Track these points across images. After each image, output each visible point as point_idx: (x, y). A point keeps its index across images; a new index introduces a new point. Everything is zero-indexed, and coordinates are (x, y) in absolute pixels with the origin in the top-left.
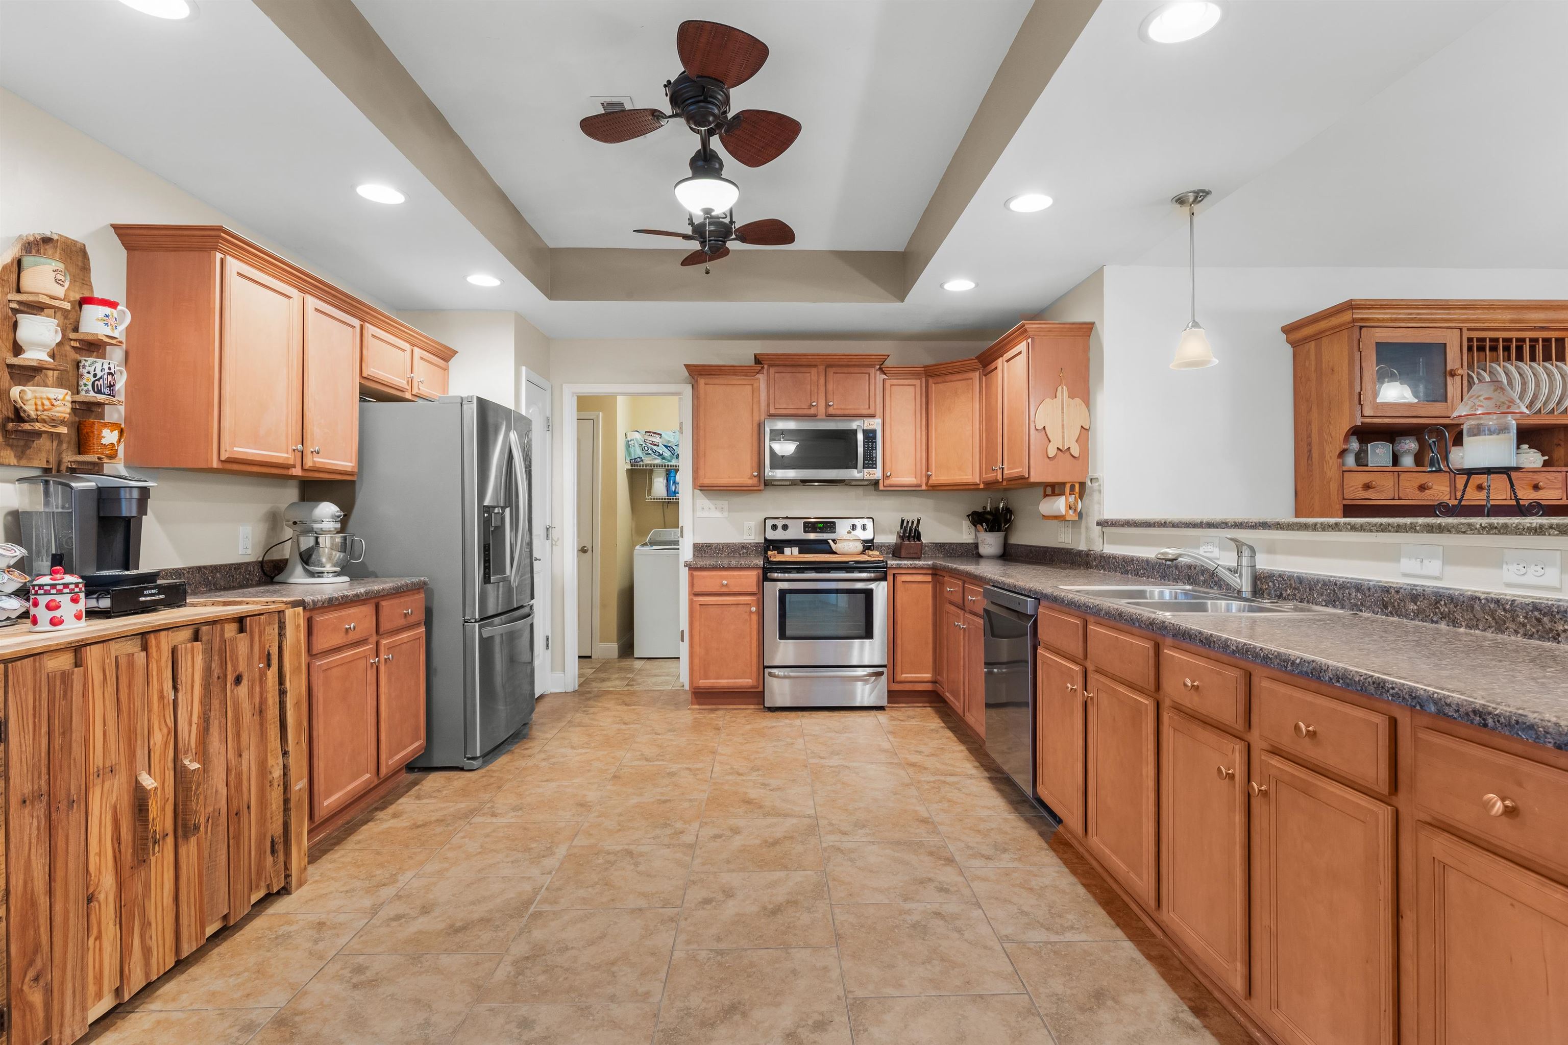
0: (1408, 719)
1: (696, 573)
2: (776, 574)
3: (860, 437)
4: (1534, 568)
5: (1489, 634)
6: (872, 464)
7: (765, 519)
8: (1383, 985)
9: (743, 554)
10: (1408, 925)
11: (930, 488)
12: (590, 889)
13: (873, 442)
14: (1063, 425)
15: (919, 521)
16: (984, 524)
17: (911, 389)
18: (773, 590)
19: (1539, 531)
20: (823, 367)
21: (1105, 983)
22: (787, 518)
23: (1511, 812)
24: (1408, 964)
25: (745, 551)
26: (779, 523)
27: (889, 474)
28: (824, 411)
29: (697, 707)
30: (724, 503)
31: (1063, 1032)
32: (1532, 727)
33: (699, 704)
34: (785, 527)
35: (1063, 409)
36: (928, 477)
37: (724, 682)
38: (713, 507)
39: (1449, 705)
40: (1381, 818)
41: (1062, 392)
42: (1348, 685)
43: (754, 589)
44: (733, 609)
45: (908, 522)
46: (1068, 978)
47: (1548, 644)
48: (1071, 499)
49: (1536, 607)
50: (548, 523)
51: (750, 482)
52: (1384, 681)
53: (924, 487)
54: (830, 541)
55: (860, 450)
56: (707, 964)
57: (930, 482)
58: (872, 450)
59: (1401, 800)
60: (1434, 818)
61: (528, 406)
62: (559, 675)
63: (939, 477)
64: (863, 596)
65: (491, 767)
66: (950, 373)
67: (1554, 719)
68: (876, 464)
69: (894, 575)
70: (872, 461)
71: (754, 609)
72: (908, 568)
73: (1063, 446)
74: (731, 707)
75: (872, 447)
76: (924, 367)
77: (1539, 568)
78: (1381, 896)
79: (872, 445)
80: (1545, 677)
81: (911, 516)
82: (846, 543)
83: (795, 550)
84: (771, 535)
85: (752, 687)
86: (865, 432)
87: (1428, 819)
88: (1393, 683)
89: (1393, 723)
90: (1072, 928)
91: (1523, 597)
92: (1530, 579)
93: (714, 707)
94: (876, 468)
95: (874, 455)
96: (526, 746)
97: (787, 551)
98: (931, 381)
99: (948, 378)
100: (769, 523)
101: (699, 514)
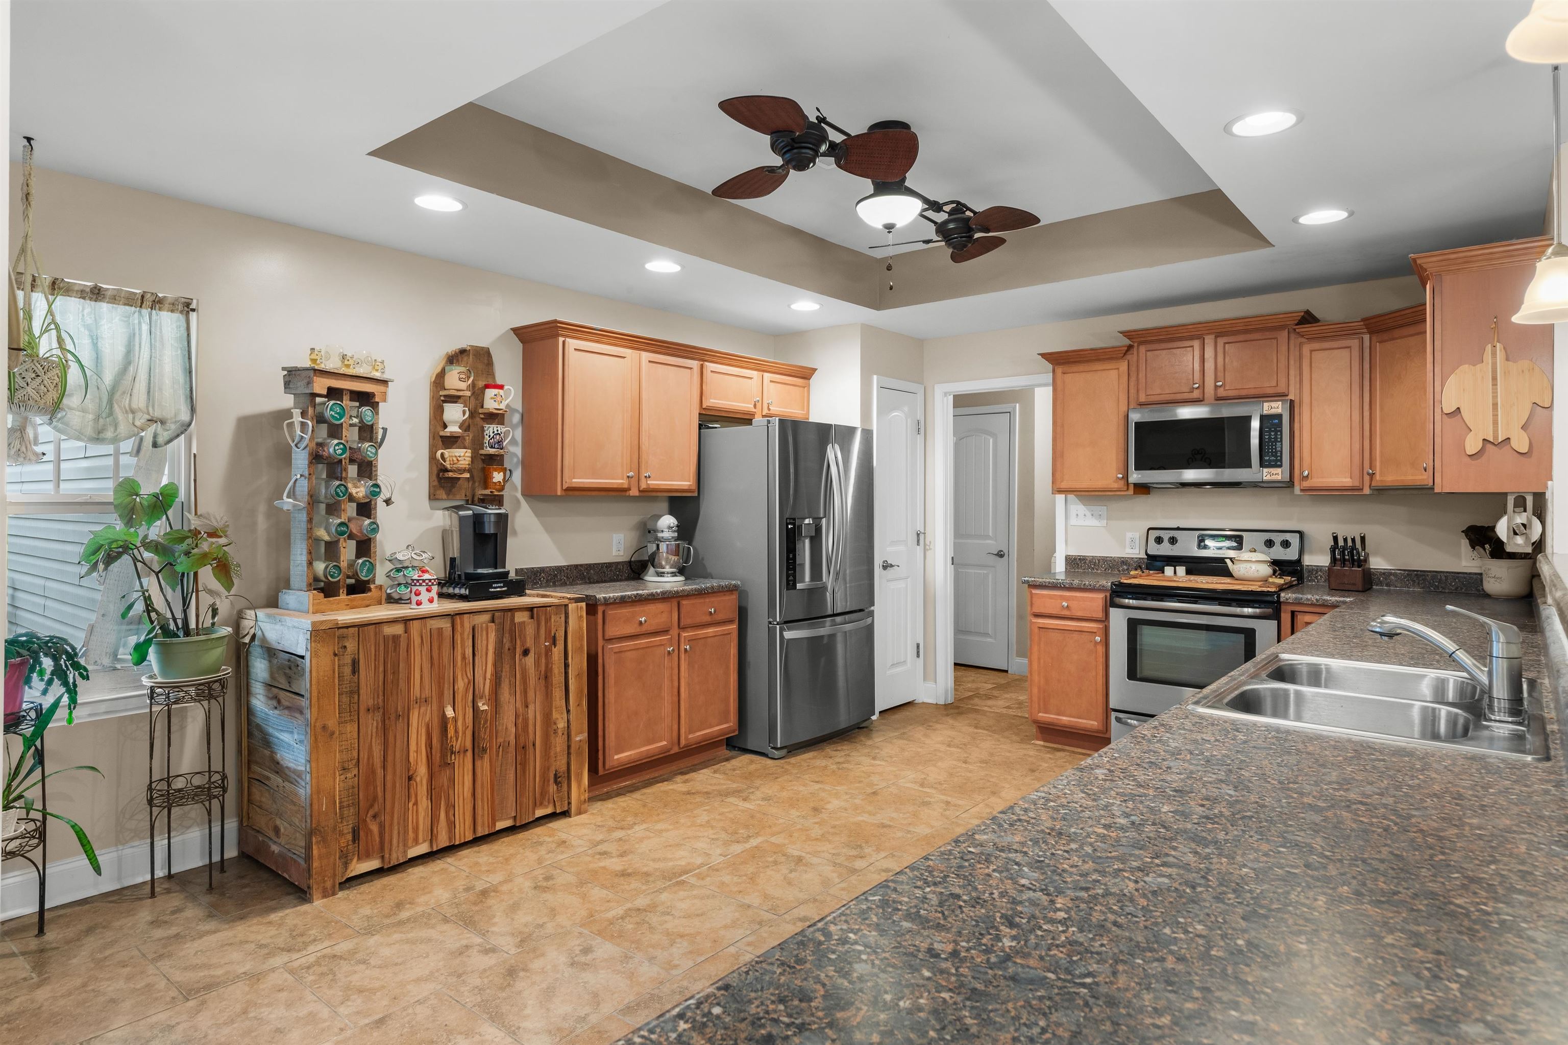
1: (1034, 591)
2: (1127, 601)
3: (1255, 424)
6: (1277, 461)
7: (1150, 529)
9: (1123, 570)
11: (1375, 492)
13: (1276, 432)
15: (1363, 539)
16: (1487, 546)
17: (1345, 353)
18: (1118, 620)
20: (1213, 336)
22: (1178, 529)
25: (1125, 567)
26: (1166, 535)
27: (1306, 473)
28: (1212, 392)
29: (1041, 743)
30: (1102, 509)
33: (1044, 741)
34: (1173, 541)
36: (1372, 476)
37: (1065, 719)
38: (1088, 514)
41: (1494, 354)
43: (1100, 615)
44: (1075, 635)
51: (1115, 486)
53: (1367, 491)
54: (1228, 561)
55: (1255, 441)
57: (1373, 484)
58: (1276, 441)
61: (881, 414)
62: (930, 685)
63: (1389, 477)
64: (1241, 638)
66: (1401, 326)
68: (1281, 461)
69: (1293, 613)
70: (1276, 456)
71: (1098, 639)
72: (1313, 605)
73: (1496, 437)
74: (1080, 750)
75: (1276, 438)
76: (1363, 320)
79: (1276, 435)
81: (1348, 530)
82: (1248, 565)
83: (1181, 570)
84: (1154, 550)
85: (1098, 732)
86: (1263, 418)
93: (1060, 746)
94: (1280, 466)
95: (1279, 449)
97: (1169, 571)
98: (1374, 338)
99: (1397, 333)
100: (1153, 534)
101: (1073, 521)
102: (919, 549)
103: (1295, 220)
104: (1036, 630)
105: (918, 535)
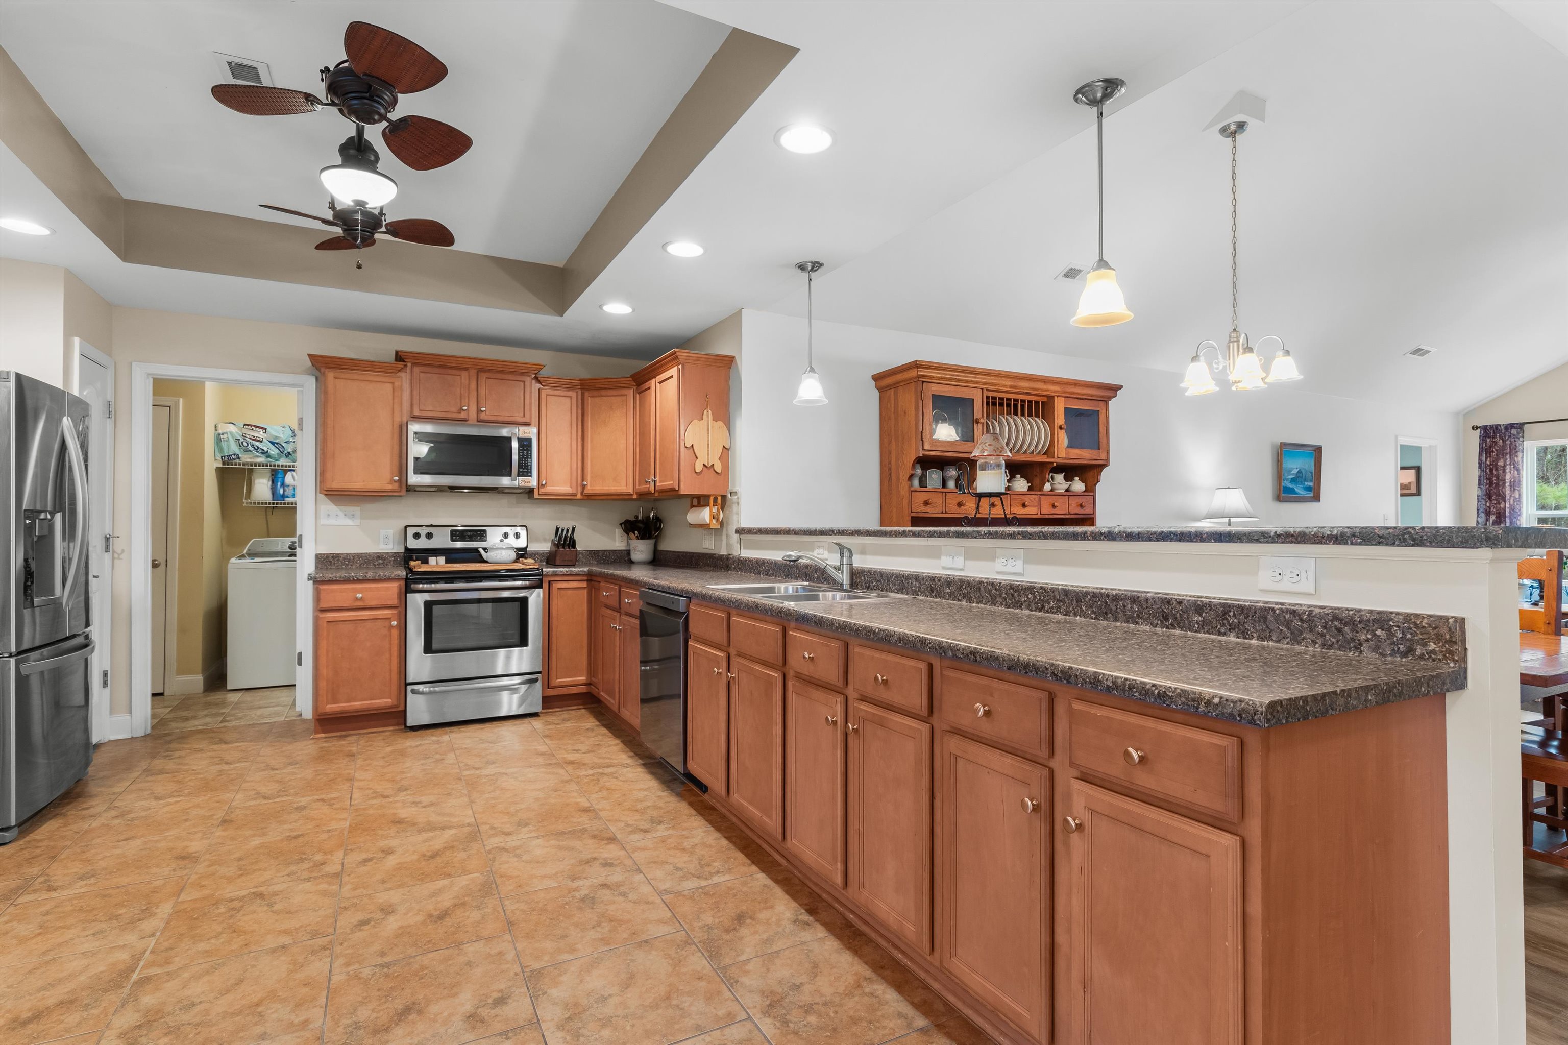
0: (938, 663)
1: (322, 587)
2: (421, 585)
3: (515, 445)
4: (1011, 560)
5: (988, 607)
6: (527, 472)
7: (406, 527)
8: (924, 851)
9: (379, 564)
10: (937, 803)
11: (585, 498)
12: (213, 941)
13: (528, 451)
14: (708, 444)
15: (574, 529)
16: (636, 532)
17: (568, 400)
18: (417, 601)
19: (1012, 536)
20: (475, 371)
21: (745, 908)
22: (432, 526)
23: (987, 714)
24: (938, 830)
25: (381, 561)
26: (423, 532)
27: (544, 483)
28: (475, 416)
29: (323, 735)
30: (356, 510)
31: (713, 951)
32: (997, 658)
33: (324, 732)
34: (429, 536)
35: (708, 430)
36: (584, 487)
37: (357, 704)
38: (341, 514)
39: (958, 650)
40: (924, 733)
41: (708, 416)
42: (906, 644)
43: (395, 602)
44: (369, 624)
45: (563, 530)
46: (716, 910)
47: (1017, 611)
48: (715, 510)
49: (1011, 587)
50: (108, 531)
51: (389, 487)
52: (926, 639)
53: (579, 496)
54: (481, 550)
55: (515, 457)
56: (373, 979)
57: (586, 491)
58: (527, 458)
59: (935, 720)
60: (952, 727)
61: (82, 387)
62: (123, 718)
63: (595, 486)
64: (517, 605)
65: (32, 836)
66: (606, 389)
67: (1007, 652)
68: (531, 472)
69: (549, 582)
70: (528, 469)
71: (394, 623)
72: (564, 575)
73: (708, 463)
74: (365, 731)
75: (527, 456)
76: (580, 380)
77: (1013, 561)
78: (924, 788)
79: (527, 453)
80: (1010, 630)
81: (566, 525)
82: (499, 552)
83: (442, 560)
84: (413, 544)
85: (391, 707)
86: (520, 440)
87: (949, 729)
88: (930, 639)
89: (931, 666)
90: (718, 872)
91: (1005, 580)
92: (1009, 569)
93: (343, 733)
94: (531, 476)
95: (529, 464)
96: (85, 806)
97: (432, 560)
98: (587, 394)
99: (604, 392)
100: (411, 532)
101: (323, 521)
102: (107, 557)
103: (601, 307)
104: (325, 624)
105: (107, 539)
